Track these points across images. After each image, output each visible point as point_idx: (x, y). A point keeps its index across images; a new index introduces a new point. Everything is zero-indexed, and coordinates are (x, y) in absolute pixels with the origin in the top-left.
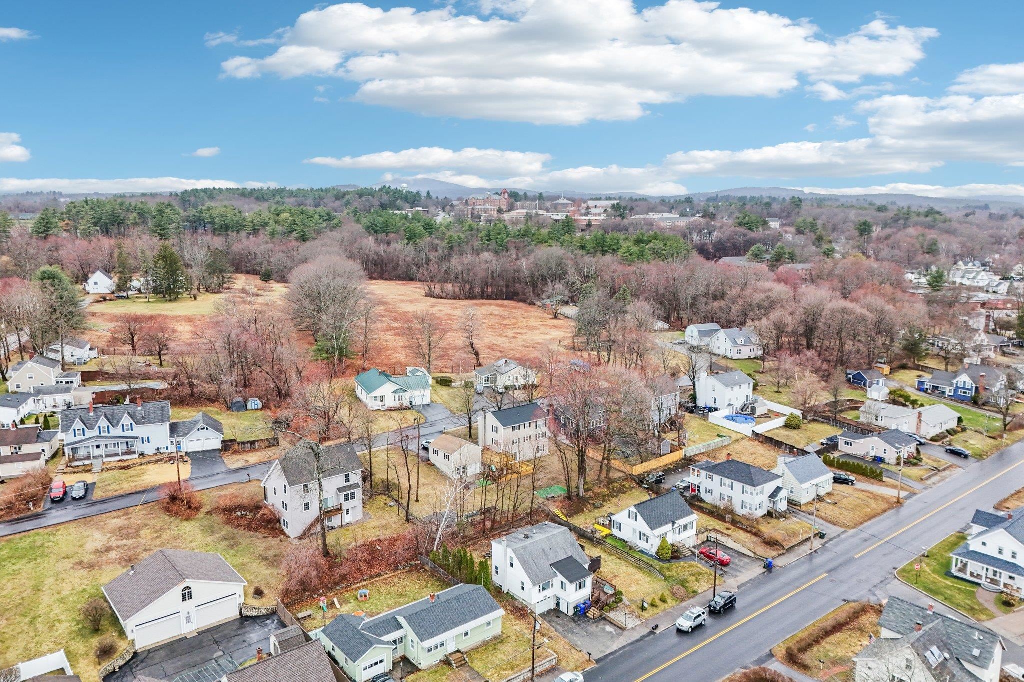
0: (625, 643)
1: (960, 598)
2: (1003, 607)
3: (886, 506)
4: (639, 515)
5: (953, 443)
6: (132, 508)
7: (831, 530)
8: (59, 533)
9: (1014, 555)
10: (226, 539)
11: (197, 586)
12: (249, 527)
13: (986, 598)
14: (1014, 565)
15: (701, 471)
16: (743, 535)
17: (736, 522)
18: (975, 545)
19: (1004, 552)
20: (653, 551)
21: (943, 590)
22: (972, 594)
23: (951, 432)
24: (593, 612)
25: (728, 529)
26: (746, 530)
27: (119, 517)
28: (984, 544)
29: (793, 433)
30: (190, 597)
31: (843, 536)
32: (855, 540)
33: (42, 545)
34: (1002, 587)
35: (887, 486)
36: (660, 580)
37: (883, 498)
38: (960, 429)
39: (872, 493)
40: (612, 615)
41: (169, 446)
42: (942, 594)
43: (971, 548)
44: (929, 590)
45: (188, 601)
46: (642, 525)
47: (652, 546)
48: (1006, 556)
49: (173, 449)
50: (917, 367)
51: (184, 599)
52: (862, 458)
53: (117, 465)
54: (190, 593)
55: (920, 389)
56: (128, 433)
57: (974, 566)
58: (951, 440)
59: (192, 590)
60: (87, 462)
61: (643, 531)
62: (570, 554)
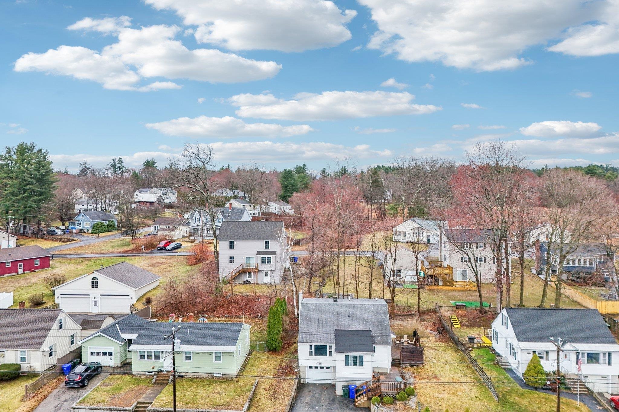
11: (102, 280)
27: (166, 258)
30: (97, 287)
45: (95, 289)
51: (93, 287)
54: (97, 283)
59: (99, 281)
62: (369, 328)
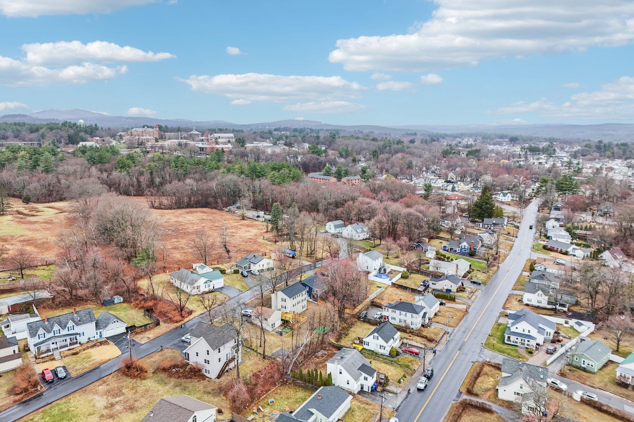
0: (402, 400)
1: (512, 353)
2: (530, 354)
3: (463, 314)
4: (379, 337)
5: (473, 278)
6: (105, 378)
7: (450, 330)
8: (71, 401)
9: (529, 332)
10: (177, 386)
11: (198, 414)
12: (185, 377)
13: (523, 352)
14: (530, 336)
15: (389, 309)
16: (419, 339)
17: (412, 332)
18: (513, 329)
19: (525, 331)
20: (388, 354)
21: (505, 350)
22: (517, 351)
23: (469, 272)
24: (379, 389)
25: (410, 336)
26: (418, 336)
27: (101, 385)
28: (517, 328)
29: (407, 281)
31: (455, 331)
32: (460, 333)
33: (68, 411)
34: (526, 346)
35: (458, 304)
36: (398, 367)
37: (460, 310)
38: (471, 270)
39: (454, 308)
40: (388, 388)
41: (96, 336)
42: (506, 353)
43: (512, 331)
44: (500, 351)
46: (381, 341)
47: (386, 352)
48: (526, 333)
49: (97, 337)
50: (438, 238)
52: (441, 291)
53: (70, 353)
54: (196, 420)
55: (445, 250)
56: (71, 332)
57: (513, 338)
58: (472, 276)
59: (196, 417)
60: (50, 354)
61: (382, 345)
62: (363, 363)
